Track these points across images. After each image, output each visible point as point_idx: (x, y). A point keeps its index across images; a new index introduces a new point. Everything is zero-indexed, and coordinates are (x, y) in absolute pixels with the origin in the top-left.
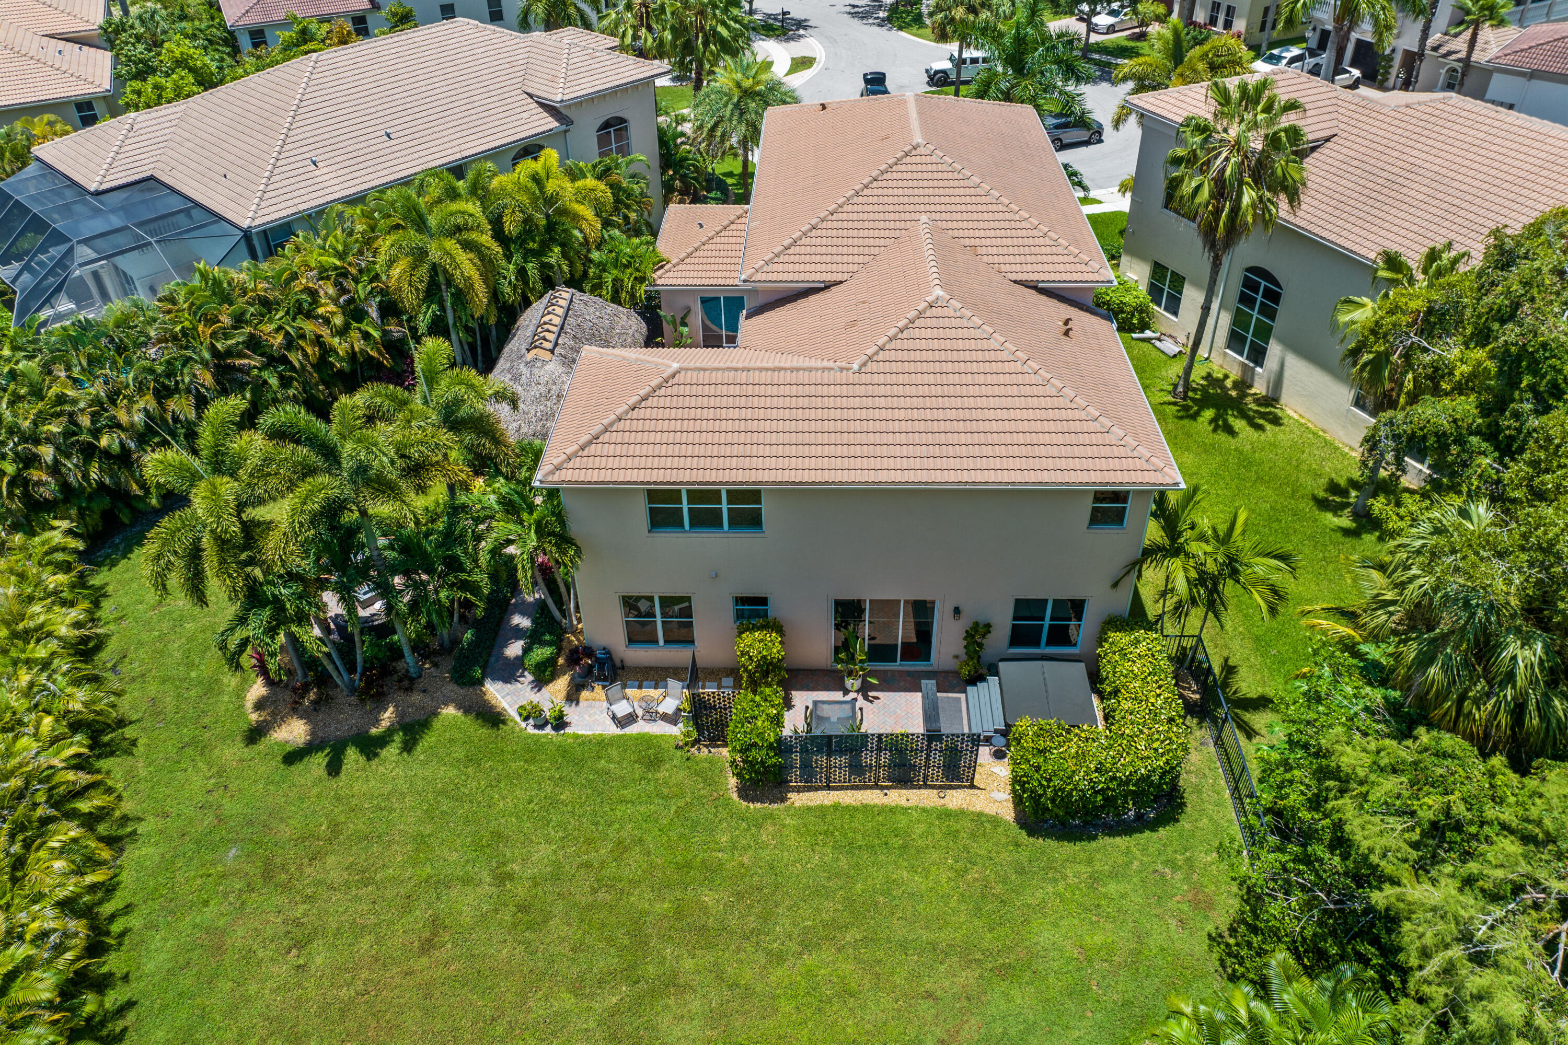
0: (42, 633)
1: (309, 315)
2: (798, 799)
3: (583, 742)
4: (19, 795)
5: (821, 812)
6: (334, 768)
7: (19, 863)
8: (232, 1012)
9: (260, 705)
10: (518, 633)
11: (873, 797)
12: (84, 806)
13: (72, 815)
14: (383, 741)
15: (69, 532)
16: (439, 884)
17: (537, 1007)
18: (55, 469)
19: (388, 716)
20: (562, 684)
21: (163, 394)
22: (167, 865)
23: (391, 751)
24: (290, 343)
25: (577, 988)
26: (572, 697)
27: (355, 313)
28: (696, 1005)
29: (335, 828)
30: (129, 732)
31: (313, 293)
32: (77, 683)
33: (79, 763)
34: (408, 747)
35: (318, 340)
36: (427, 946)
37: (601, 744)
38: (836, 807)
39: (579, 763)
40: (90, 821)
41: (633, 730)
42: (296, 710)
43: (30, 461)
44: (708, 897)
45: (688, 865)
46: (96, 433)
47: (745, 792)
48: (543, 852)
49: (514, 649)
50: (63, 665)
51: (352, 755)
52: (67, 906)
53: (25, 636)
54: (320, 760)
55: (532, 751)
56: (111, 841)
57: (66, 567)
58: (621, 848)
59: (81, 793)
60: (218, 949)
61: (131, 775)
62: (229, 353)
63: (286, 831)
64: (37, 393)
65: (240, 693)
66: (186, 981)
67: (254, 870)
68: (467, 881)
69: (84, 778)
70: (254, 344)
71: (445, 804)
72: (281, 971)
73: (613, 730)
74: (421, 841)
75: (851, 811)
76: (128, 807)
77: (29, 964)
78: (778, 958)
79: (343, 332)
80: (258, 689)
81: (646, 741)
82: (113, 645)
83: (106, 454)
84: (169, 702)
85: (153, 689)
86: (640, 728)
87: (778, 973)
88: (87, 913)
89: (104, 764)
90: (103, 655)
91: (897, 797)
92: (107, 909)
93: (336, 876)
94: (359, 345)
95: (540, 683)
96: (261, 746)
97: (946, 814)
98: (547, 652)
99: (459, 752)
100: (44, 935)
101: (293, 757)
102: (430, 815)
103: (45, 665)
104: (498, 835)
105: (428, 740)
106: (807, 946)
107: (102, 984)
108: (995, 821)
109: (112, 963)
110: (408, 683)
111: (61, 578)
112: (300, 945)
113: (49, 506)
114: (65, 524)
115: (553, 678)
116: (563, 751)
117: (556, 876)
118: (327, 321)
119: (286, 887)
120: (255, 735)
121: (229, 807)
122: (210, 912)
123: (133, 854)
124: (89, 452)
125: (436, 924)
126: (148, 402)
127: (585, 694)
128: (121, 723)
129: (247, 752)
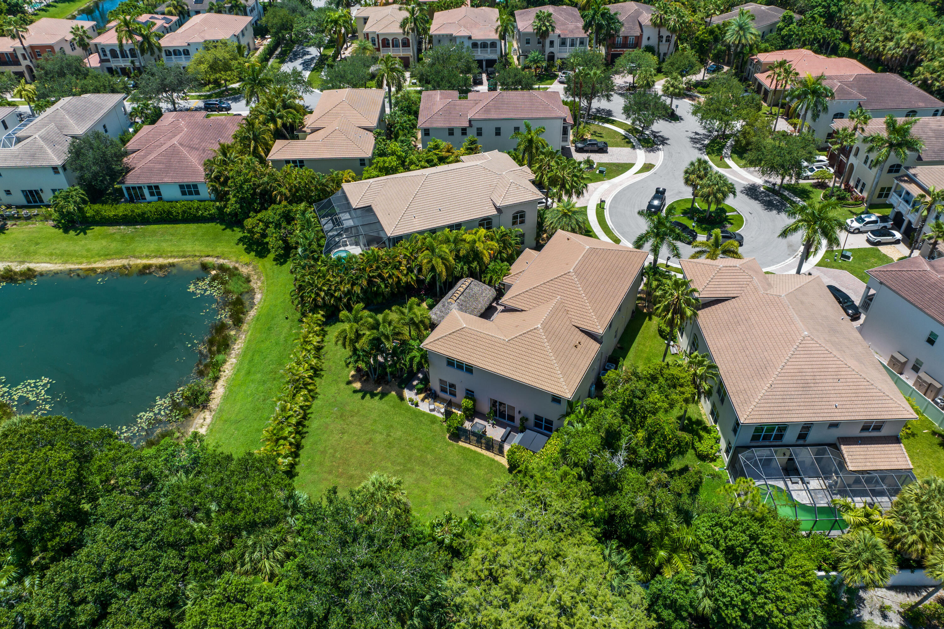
0: (310, 343)
1: (398, 269)
2: (461, 443)
3: (420, 412)
4: (298, 380)
5: (465, 448)
6: (363, 398)
7: (294, 395)
8: (325, 441)
9: (352, 376)
10: (418, 379)
11: (478, 450)
12: (309, 387)
13: (307, 388)
14: (376, 395)
15: (323, 316)
16: (375, 431)
17: (383, 464)
18: (323, 299)
19: (380, 389)
20: (422, 396)
21: (353, 285)
22: (322, 406)
23: (377, 398)
24: (390, 276)
25: (392, 463)
26: (423, 400)
27: (410, 270)
28: (414, 476)
29: (358, 411)
30: (322, 373)
31: (400, 263)
32: (315, 358)
33: (311, 377)
34: (381, 398)
35: (398, 277)
36: (367, 443)
37: (424, 414)
38: (468, 449)
39: (417, 416)
40: (310, 391)
41: (433, 413)
42: (360, 380)
43: (318, 295)
44: (429, 456)
45: (428, 448)
46: (335, 291)
47: (449, 438)
48: (399, 433)
49: (415, 383)
50: (313, 352)
51: (368, 396)
52: (301, 407)
53: (306, 342)
54: (361, 394)
55: (408, 409)
56: (313, 397)
57: (320, 325)
58: (416, 439)
59: (309, 384)
60: (327, 428)
61: (320, 383)
62: (373, 277)
63: (348, 408)
64: (324, 276)
65: (349, 372)
66: (319, 432)
67: (339, 414)
68: (381, 433)
69: (311, 381)
70: (380, 276)
71: (384, 415)
72: (337, 437)
73: (428, 411)
74: (375, 421)
75: (471, 451)
76: (317, 391)
77: (292, 416)
78: (436, 474)
79: (406, 275)
80: (353, 373)
81: (434, 417)
82: (325, 349)
83: (336, 297)
84: (333, 368)
85: (331, 363)
86: (435, 413)
87: (434, 477)
88: (304, 410)
89: (315, 379)
90: (322, 351)
91: (484, 452)
92: (308, 411)
93: (355, 422)
94: (409, 280)
95: (417, 394)
96: (350, 386)
97: (493, 460)
98: (421, 386)
99: (392, 404)
100: (295, 411)
101: (355, 392)
102: (379, 416)
103: (309, 351)
104: (392, 426)
105: (386, 399)
106: (443, 474)
107: (304, 426)
108: (503, 466)
109: (306, 423)
110: (387, 383)
111: (318, 328)
112: (342, 433)
113: (321, 308)
114: (322, 313)
115: (421, 393)
116: (414, 412)
117: (399, 439)
118: (401, 272)
119: (344, 420)
120: (349, 383)
121: (339, 398)
122: (328, 420)
123: (316, 402)
124: (332, 296)
125: (371, 440)
126: (348, 286)
127: (426, 400)
128: (321, 370)
129: (346, 387)
